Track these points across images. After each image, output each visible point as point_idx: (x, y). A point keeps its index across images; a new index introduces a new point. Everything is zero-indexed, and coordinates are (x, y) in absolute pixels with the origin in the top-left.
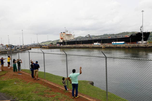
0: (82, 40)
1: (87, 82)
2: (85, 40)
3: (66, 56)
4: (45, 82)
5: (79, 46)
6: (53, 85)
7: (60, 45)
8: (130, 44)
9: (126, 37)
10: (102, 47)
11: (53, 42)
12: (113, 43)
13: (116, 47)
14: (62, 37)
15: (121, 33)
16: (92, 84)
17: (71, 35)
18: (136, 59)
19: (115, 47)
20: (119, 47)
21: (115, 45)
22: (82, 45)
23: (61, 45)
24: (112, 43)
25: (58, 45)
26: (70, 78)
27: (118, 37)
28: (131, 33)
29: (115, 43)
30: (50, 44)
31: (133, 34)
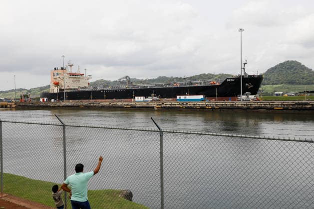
0: (110, 88)
1: (117, 193)
2: (117, 89)
3: (64, 129)
4: (3, 198)
5: (99, 104)
6: (24, 207)
7: (49, 100)
8: (216, 100)
9: (213, 85)
10: (153, 107)
11: (30, 91)
12: (180, 97)
13: (186, 108)
14: (58, 80)
15: (196, 76)
16: (129, 196)
17: (80, 76)
18: (226, 136)
19: (183, 108)
20: (191, 108)
21: (182, 104)
22: (106, 102)
23: (53, 100)
24: (178, 97)
25: (43, 100)
26: (69, 186)
27: (196, 85)
28: (217, 75)
29: (183, 97)
30: (21, 97)
31: (229, 79)
